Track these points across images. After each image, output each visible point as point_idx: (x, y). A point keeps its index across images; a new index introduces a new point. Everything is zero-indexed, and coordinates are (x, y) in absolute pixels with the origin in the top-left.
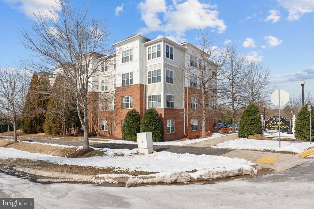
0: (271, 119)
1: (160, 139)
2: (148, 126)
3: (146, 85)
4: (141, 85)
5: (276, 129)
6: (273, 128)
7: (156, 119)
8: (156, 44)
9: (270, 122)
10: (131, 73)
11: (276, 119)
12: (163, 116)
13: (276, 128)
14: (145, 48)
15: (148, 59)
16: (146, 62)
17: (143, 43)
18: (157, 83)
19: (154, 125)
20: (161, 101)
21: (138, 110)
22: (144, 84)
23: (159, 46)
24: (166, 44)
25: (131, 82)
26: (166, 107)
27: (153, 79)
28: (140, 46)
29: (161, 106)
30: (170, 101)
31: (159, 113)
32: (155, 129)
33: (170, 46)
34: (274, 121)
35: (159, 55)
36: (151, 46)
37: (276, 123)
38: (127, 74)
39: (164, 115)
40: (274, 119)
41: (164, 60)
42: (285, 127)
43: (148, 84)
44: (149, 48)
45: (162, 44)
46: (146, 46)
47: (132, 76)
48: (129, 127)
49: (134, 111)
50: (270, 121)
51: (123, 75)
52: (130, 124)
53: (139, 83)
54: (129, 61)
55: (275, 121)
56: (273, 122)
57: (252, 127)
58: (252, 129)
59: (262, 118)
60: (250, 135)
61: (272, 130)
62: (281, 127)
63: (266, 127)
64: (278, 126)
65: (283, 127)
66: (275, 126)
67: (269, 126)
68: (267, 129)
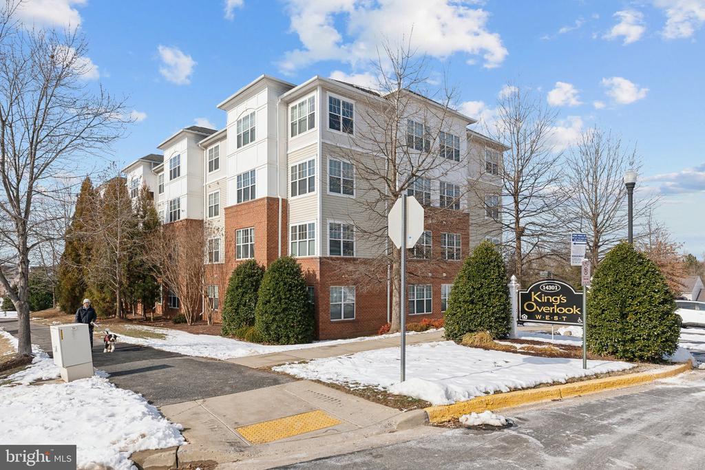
0: (536, 289)
1: (299, 334)
2: (269, 302)
3: (285, 202)
4: (272, 202)
5: (547, 317)
7: (290, 285)
8: (306, 98)
9: (534, 296)
10: (253, 172)
11: (547, 288)
12: (318, 277)
13: (547, 314)
14: (284, 108)
15: (292, 136)
16: (287, 143)
17: (278, 96)
18: (308, 194)
19: (285, 299)
20: (315, 239)
21: (261, 259)
22: (279, 197)
23: (312, 100)
24: (329, 94)
25: (253, 196)
26: (328, 255)
27: (301, 187)
28: (270, 103)
29: (316, 253)
30: (342, 240)
31: (305, 268)
32: (284, 310)
33: (342, 99)
34: (543, 293)
35: (312, 126)
36: (297, 103)
37: (548, 299)
38: (246, 174)
39: (321, 275)
40: (542, 288)
41: (323, 135)
42: (569, 311)
43: (290, 199)
44: (293, 108)
45: (317, 94)
46: (287, 103)
47: (254, 178)
48: (235, 303)
49: (253, 265)
50: (533, 293)
51: (238, 177)
52: (238, 295)
53: (266, 196)
54: (250, 144)
55: (547, 294)
56: (540, 297)
57: (472, 310)
58: (472, 317)
59: (513, 285)
60: (467, 332)
61: (538, 319)
62: (561, 310)
63: (523, 312)
64: (553, 310)
65: (565, 310)
66: (544, 309)
67: (530, 306)
68: (525, 317)
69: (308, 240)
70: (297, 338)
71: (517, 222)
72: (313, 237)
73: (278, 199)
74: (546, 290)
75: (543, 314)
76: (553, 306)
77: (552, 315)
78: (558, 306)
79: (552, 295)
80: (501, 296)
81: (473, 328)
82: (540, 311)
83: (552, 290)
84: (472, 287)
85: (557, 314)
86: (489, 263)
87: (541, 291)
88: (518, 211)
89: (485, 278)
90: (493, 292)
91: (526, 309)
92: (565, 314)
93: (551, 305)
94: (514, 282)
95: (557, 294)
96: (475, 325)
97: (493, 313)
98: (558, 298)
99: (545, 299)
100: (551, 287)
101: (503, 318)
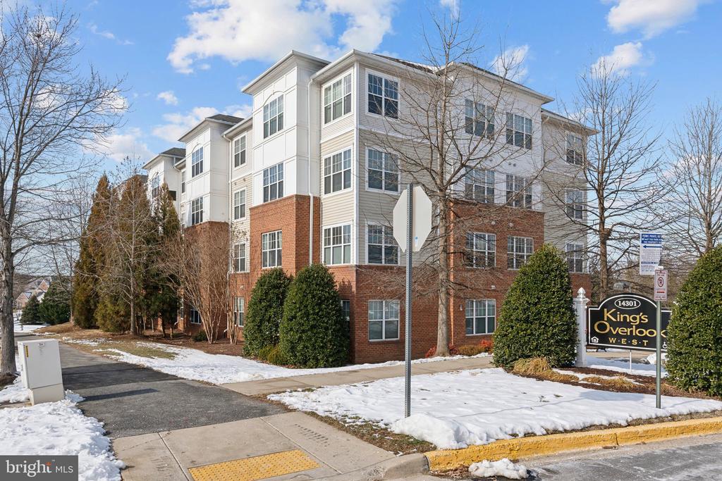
0: (609, 305)
1: (330, 356)
2: (294, 317)
3: (317, 201)
4: (301, 201)
6: (614, 336)
7: (320, 298)
8: (341, 77)
9: (607, 315)
10: (281, 165)
11: (624, 304)
12: (354, 289)
13: (624, 337)
14: (316, 89)
15: (325, 123)
16: (320, 131)
17: (310, 76)
18: (343, 191)
19: (314, 314)
20: (351, 244)
21: (289, 267)
22: (310, 195)
23: (348, 80)
24: (369, 71)
25: (281, 194)
26: (367, 263)
27: (336, 182)
28: (300, 85)
29: (352, 261)
30: (383, 245)
31: (338, 278)
32: (313, 327)
33: (384, 76)
34: (618, 310)
35: (348, 110)
36: (331, 83)
37: (625, 318)
38: (273, 168)
39: (357, 287)
40: (618, 303)
41: (360, 121)
42: (651, 333)
43: (323, 196)
44: (326, 89)
45: (353, 72)
46: (320, 84)
47: (282, 173)
48: (258, 319)
49: (279, 274)
50: (605, 310)
51: (264, 172)
52: (261, 310)
53: (295, 193)
54: (278, 133)
55: (623, 312)
56: (614, 315)
57: (526, 330)
58: (527, 339)
59: (581, 300)
60: (520, 357)
61: (612, 343)
62: (641, 332)
63: (594, 333)
64: (631, 332)
65: (646, 333)
66: (619, 330)
67: (602, 327)
68: (595, 340)
69: (343, 245)
70: (327, 361)
71: (602, 223)
72: (349, 242)
73: (309, 197)
74: (622, 306)
75: (618, 336)
76: (632, 327)
77: (630, 338)
78: (637, 327)
79: (630, 313)
80: (564, 313)
81: (527, 352)
82: (614, 333)
83: (629, 307)
84: (527, 302)
85: (636, 337)
86: (548, 273)
87: (616, 307)
88: (603, 209)
89: (543, 290)
90: (552, 308)
91: (597, 330)
92: (646, 338)
93: (628, 325)
94: (581, 296)
95: (637, 312)
96: (530, 349)
97: (553, 334)
98: (638, 317)
99: (620, 318)
100: (629, 303)
101: (567, 342)
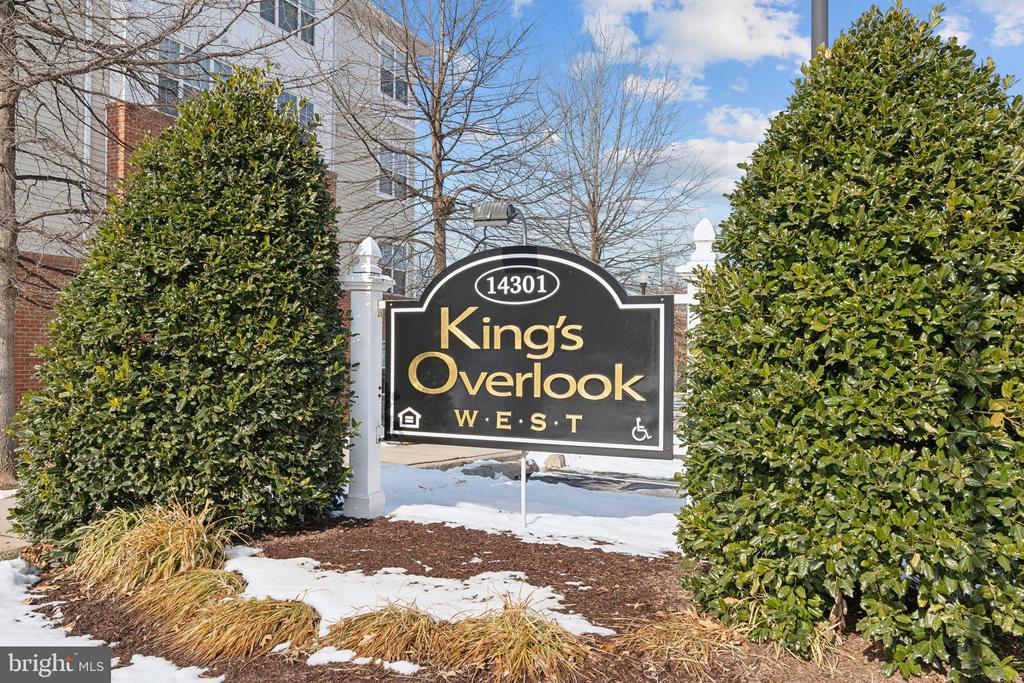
5: (502, 417)
6: (470, 403)
9: (449, 327)
11: (504, 285)
13: (504, 404)
34: (485, 308)
37: (508, 337)
40: (484, 286)
42: (594, 387)
50: (445, 311)
55: (501, 316)
56: (472, 327)
59: (366, 278)
60: (108, 507)
61: (466, 430)
62: (560, 386)
63: (405, 396)
64: (528, 385)
65: (577, 386)
66: (489, 381)
67: (433, 372)
68: (411, 418)
71: (439, 183)
74: (500, 295)
75: (485, 404)
76: (528, 366)
77: (523, 406)
78: (548, 367)
79: (524, 317)
80: (296, 320)
81: (139, 484)
82: (473, 392)
83: (522, 296)
85: (543, 405)
87: (477, 301)
88: (441, 158)
90: (249, 297)
91: (417, 385)
92: (576, 402)
93: (518, 362)
94: (368, 265)
95: (543, 313)
96: (150, 469)
97: (250, 403)
98: (550, 330)
99: (492, 336)
100: (521, 284)
